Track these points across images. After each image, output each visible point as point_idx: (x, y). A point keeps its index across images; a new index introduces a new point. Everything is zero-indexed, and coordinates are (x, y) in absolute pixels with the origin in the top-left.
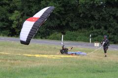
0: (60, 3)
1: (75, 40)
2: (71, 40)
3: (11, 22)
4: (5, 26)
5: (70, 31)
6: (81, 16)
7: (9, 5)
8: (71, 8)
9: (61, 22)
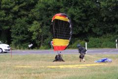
0: (81, 9)
1: (100, 47)
2: (95, 47)
3: (31, 34)
4: (25, 39)
5: (94, 37)
6: (104, 20)
7: (28, 15)
8: (92, 13)
9: (83, 29)
